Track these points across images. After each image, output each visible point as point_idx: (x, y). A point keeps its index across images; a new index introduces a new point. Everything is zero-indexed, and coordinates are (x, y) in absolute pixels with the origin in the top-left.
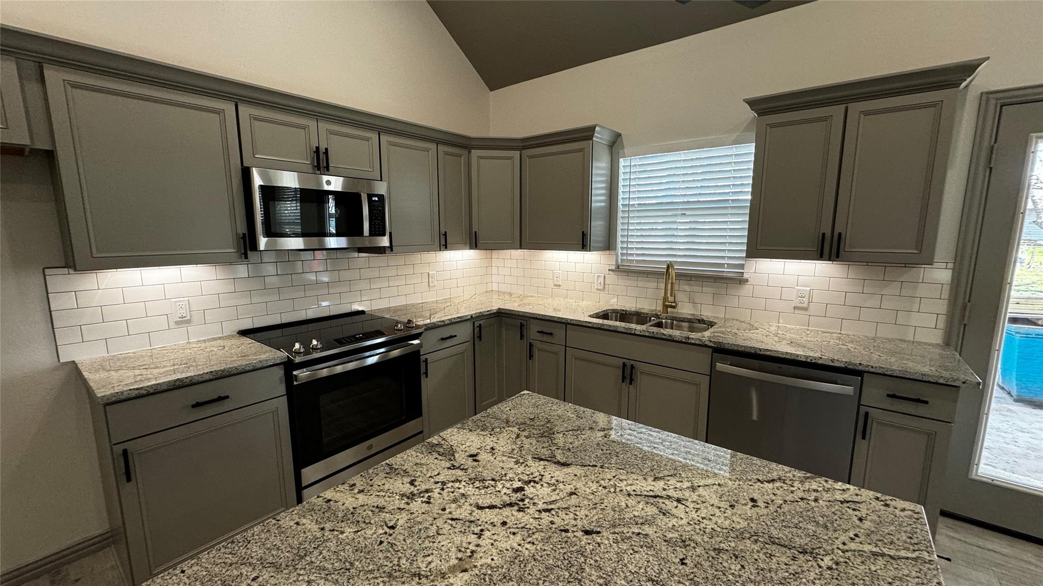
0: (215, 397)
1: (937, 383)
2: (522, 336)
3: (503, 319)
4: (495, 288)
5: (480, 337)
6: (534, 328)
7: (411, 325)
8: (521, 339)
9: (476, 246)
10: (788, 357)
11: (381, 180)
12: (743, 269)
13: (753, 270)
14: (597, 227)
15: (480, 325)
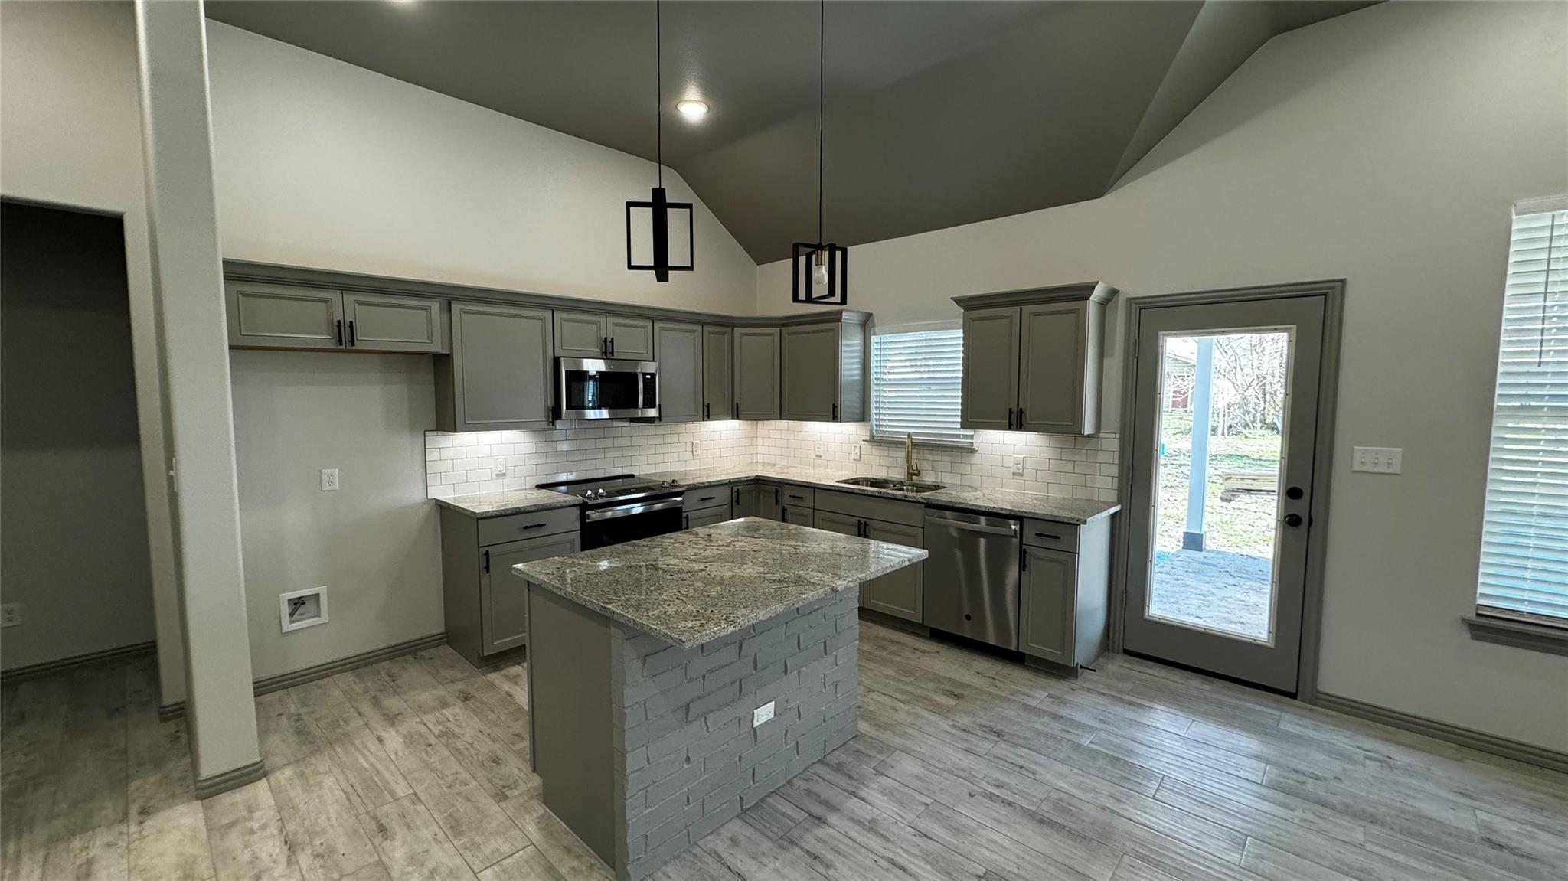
0: (536, 524)
1: (1063, 523)
2: (777, 502)
3: (762, 486)
4: (760, 458)
5: (738, 502)
6: (787, 492)
7: (675, 484)
8: (776, 504)
9: (737, 417)
10: (974, 508)
11: (653, 361)
12: (973, 439)
13: (980, 441)
14: (849, 399)
15: (738, 490)
